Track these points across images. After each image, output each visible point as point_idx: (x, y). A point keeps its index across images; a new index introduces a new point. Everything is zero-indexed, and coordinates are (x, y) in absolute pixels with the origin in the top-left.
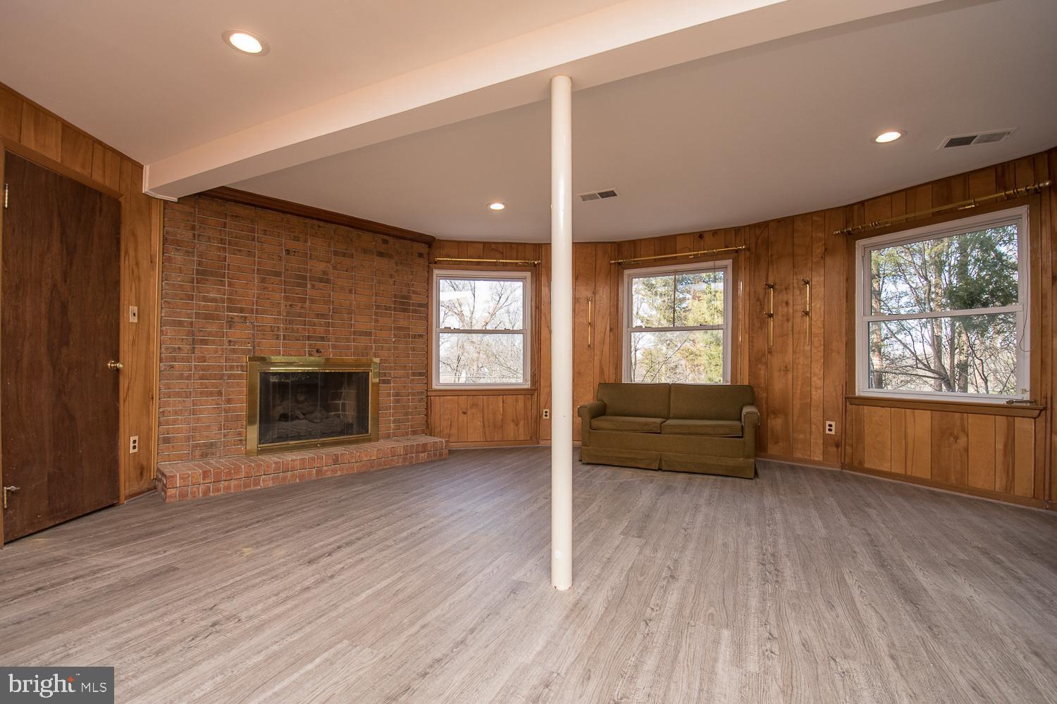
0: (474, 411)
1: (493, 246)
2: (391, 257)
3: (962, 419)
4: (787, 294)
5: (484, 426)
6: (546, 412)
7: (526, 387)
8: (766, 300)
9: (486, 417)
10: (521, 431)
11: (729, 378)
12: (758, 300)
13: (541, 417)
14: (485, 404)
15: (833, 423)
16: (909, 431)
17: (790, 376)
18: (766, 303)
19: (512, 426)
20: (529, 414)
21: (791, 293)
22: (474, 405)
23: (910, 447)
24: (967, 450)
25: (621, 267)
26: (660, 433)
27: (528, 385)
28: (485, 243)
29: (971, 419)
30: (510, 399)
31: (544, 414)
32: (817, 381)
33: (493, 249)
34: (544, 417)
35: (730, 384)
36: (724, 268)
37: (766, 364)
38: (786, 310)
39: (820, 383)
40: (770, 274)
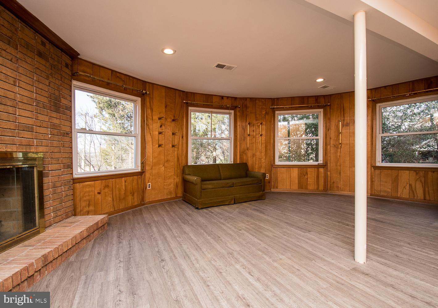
0: (106, 190)
1: (118, 75)
2: (47, 60)
3: (306, 170)
4: (254, 127)
5: (113, 200)
6: (149, 185)
7: (137, 171)
8: (246, 129)
9: (114, 194)
10: (136, 199)
11: (232, 161)
12: (243, 128)
13: (146, 188)
14: (114, 184)
15: (268, 175)
16: (292, 175)
17: (254, 158)
18: (246, 130)
19: (130, 197)
20: (140, 186)
21: (255, 127)
22: (107, 186)
23: (292, 180)
24: (307, 179)
25: (188, 105)
26: (233, 187)
27: (139, 169)
28: (112, 71)
29: (309, 170)
30: (129, 179)
31: (148, 186)
32: (263, 160)
33: (118, 77)
34: (148, 188)
35: (233, 163)
36: (230, 114)
37: (246, 154)
38: (253, 133)
39: (264, 161)
40: (247, 118)
